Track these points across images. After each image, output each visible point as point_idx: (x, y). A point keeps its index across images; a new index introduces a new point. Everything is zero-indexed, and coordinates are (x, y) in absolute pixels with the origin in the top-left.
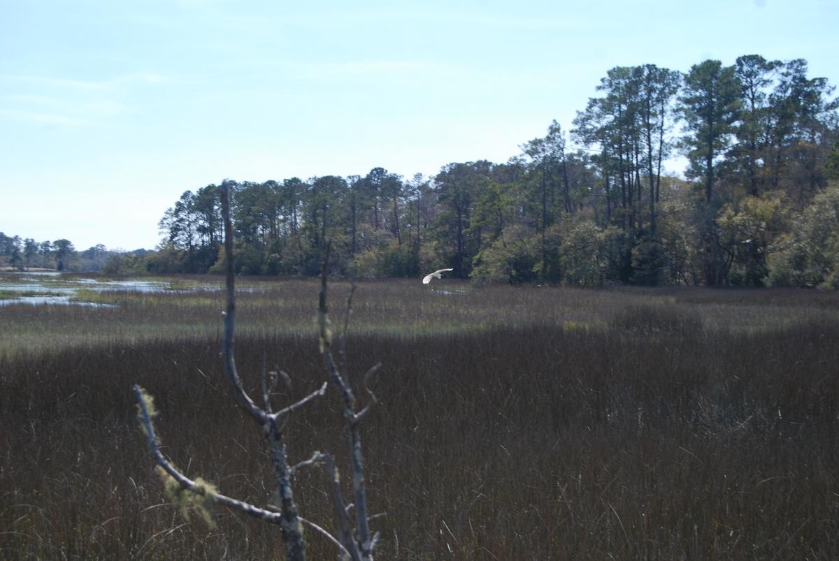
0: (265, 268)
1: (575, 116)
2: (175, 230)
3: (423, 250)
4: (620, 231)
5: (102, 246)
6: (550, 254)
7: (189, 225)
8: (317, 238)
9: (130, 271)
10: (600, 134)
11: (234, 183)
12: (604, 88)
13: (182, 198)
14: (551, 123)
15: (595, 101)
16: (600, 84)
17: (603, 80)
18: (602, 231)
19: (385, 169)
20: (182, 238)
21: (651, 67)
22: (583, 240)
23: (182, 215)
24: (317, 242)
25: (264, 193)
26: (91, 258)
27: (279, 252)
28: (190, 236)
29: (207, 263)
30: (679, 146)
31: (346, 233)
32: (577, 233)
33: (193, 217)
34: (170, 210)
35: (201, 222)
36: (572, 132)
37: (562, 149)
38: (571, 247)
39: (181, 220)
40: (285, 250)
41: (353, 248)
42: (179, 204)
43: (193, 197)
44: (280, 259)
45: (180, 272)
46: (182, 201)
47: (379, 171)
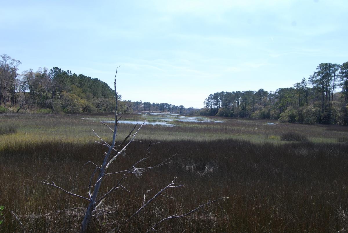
0: (229, 115)
1: (309, 77)
2: (208, 104)
3: (271, 112)
4: (319, 109)
5: (193, 107)
6: (300, 114)
7: (211, 103)
8: (243, 107)
9: (196, 114)
10: (316, 82)
11: (224, 92)
12: (318, 69)
13: (210, 96)
14: (303, 78)
15: (316, 72)
16: (317, 68)
17: (318, 67)
18: (314, 109)
19: (263, 89)
20: (209, 106)
21: (330, 64)
22: (309, 111)
23: (210, 100)
24: (244, 108)
25: (231, 95)
26: (190, 110)
27: (233, 111)
28: (211, 106)
29: (216, 113)
30: (339, 85)
31: (251, 106)
32: (307, 109)
33: (212, 101)
34: (207, 99)
35: (214, 102)
36: (308, 81)
37: (306, 86)
38: (305, 113)
39: (209, 102)
40: (235, 110)
41: (253, 110)
42: (209, 97)
43: (213, 96)
44: (234, 113)
45: (209, 115)
46: (210, 97)
47: (262, 90)
